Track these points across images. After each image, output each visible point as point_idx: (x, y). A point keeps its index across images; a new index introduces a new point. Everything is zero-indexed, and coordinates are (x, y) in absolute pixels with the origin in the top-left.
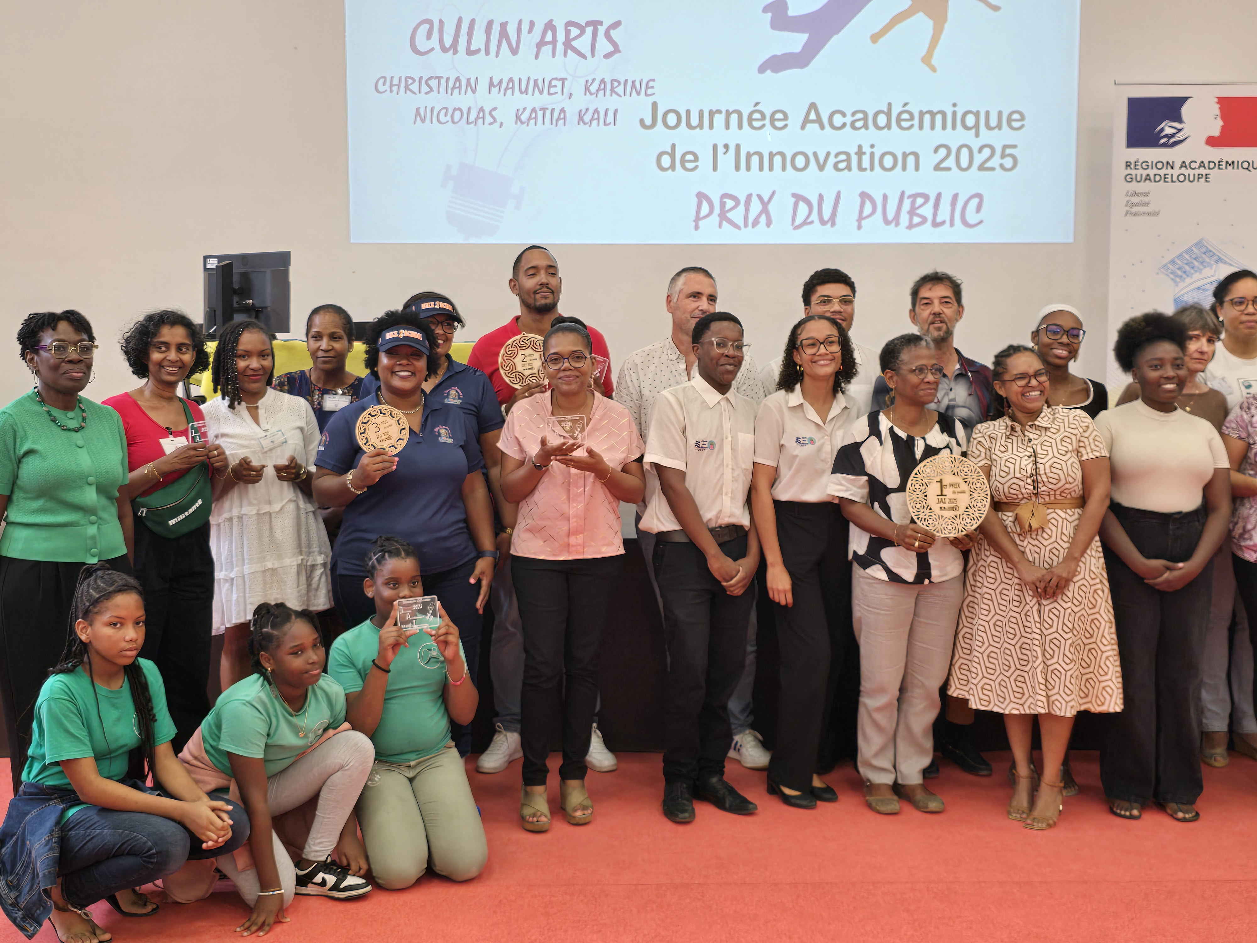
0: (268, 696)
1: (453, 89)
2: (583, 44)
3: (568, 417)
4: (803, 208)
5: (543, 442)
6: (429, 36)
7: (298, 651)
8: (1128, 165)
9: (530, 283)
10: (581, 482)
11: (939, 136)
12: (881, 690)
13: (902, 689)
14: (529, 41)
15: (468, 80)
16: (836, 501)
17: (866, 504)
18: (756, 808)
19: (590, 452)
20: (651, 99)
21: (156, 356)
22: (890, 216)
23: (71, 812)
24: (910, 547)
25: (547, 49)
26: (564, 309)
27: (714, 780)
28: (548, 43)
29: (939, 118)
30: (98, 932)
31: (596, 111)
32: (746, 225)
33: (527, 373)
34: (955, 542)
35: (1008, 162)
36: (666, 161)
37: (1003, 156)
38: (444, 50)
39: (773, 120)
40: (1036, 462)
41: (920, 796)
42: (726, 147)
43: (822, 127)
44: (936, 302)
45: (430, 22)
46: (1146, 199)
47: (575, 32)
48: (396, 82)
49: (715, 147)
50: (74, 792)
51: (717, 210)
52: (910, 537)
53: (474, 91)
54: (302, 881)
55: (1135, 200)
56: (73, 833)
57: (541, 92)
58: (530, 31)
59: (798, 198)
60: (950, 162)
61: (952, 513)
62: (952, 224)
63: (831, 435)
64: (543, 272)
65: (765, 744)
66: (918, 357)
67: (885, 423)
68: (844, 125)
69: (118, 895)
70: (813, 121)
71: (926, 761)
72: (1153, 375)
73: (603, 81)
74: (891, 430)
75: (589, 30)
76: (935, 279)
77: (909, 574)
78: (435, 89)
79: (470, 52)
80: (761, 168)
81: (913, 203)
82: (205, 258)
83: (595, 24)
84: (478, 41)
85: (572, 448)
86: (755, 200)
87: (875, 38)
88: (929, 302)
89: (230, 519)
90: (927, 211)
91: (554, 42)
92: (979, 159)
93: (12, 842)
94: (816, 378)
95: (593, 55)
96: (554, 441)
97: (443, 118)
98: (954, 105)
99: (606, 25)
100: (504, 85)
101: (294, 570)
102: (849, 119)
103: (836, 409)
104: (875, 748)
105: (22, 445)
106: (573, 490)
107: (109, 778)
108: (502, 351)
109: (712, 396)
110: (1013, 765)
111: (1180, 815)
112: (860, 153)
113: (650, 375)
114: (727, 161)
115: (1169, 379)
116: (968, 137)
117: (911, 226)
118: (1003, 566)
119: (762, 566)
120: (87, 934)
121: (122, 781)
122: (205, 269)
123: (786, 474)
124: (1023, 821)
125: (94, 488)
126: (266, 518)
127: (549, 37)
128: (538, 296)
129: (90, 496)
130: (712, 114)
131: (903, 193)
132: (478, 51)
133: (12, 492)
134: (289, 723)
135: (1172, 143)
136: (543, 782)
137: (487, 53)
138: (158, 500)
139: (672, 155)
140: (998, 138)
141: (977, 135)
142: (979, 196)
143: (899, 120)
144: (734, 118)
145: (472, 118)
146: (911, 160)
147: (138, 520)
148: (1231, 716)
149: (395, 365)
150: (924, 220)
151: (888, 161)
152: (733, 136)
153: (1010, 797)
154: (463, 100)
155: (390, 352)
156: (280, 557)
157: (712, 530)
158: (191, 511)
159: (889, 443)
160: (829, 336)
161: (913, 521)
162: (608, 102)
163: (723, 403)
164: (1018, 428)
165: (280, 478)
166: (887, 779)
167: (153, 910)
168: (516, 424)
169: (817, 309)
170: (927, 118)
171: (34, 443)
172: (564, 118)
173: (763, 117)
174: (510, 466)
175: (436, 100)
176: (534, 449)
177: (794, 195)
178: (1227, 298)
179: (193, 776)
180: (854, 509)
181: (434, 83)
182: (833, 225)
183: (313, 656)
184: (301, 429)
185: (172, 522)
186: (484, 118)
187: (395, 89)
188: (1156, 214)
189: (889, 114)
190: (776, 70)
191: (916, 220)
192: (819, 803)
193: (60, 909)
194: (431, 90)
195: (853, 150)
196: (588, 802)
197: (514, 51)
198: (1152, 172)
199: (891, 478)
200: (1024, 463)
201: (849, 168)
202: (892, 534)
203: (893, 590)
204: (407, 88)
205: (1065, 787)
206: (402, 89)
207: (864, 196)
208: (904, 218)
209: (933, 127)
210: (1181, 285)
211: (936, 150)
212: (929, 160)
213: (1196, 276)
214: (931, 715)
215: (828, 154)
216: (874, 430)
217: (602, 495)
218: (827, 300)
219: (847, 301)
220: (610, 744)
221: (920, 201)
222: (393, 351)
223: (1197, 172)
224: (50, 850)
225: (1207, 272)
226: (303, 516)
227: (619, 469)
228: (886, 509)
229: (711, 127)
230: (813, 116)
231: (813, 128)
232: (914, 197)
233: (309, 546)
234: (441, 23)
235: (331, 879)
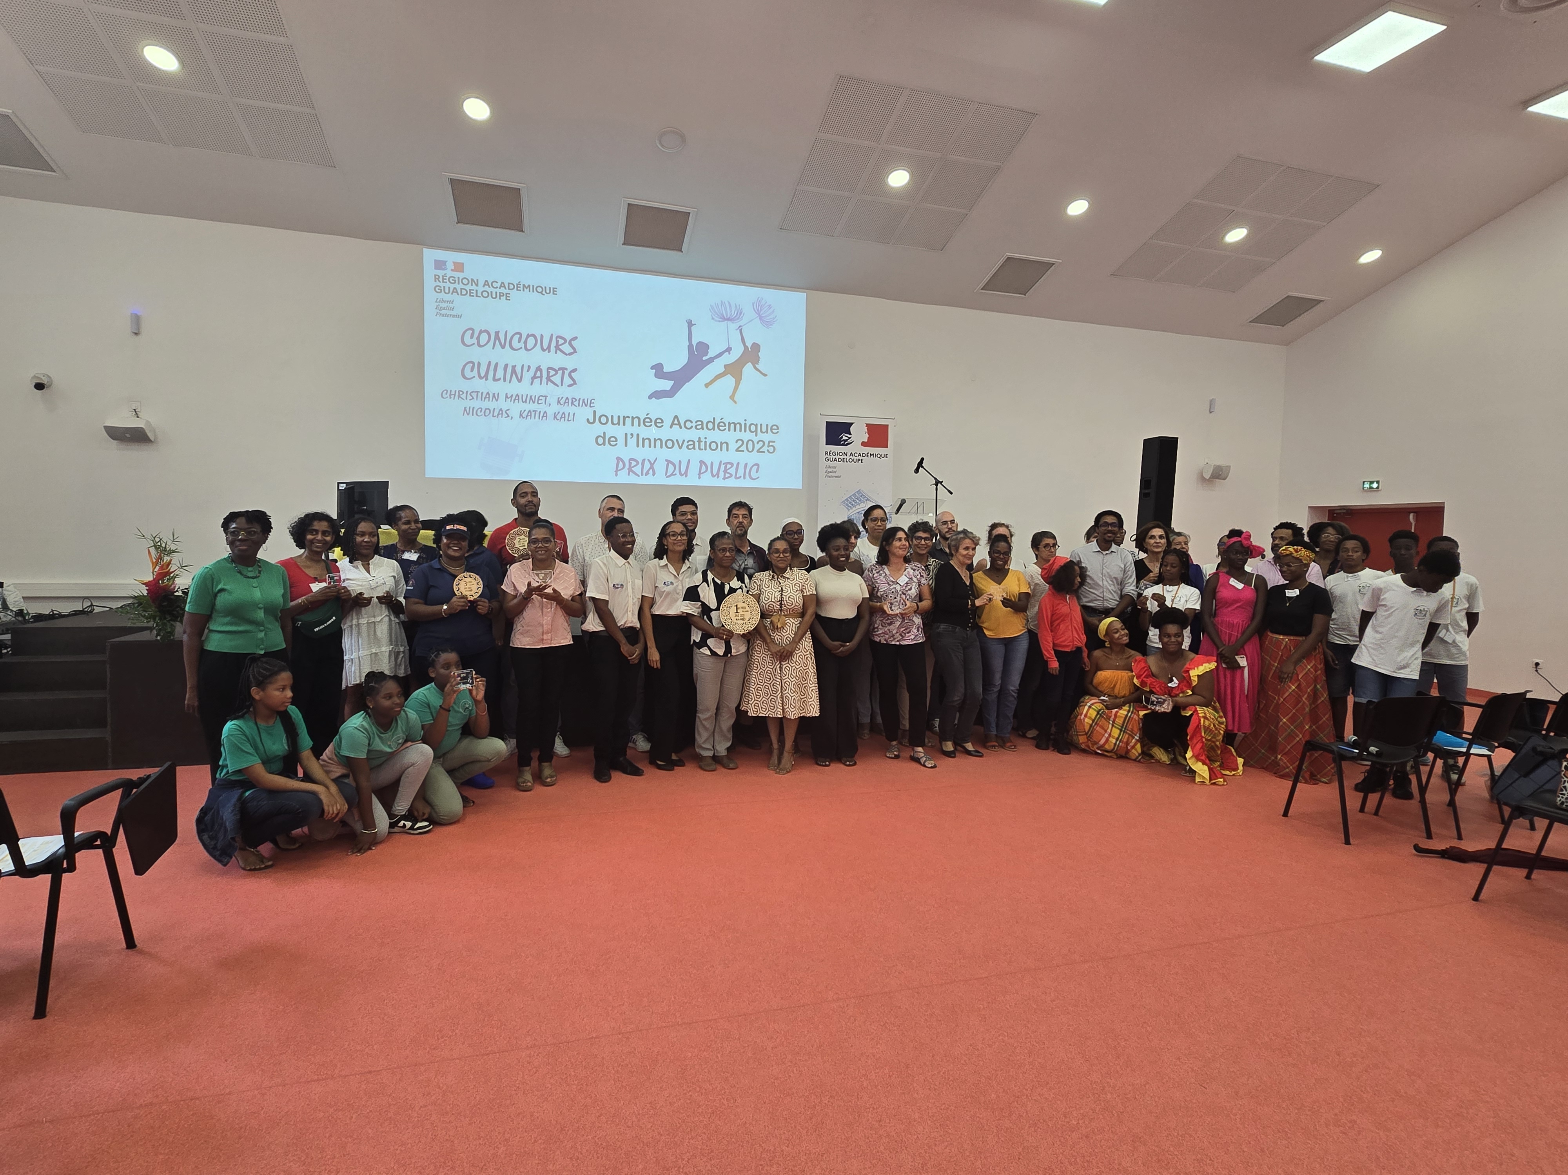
0: (368, 723)
1: (485, 398)
2: (557, 379)
3: (543, 571)
4: (671, 467)
5: (529, 584)
6: (472, 370)
7: (390, 696)
8: (826, 453)
9: (523, 501)
10: (550, 606)
11: (739, 435)
12: (708, 710)
13: (718, 709)
14: (527, 376)
15: (494, 394)
16: (685, 615)
17: (700, 617)
18: (643, 772)
19: (554, 590)
20: (593, 409)
21: (309, 537)
22: (715, 472)
23: (247, 794)
24: (722, 638)
25: (537, 381)
26: (542, 514)
27: (621, 759)
28: (538, 377)
29: (738, 426)
30: (265, 861)
31: (564, 413)
32: (642, 475)
33: (521, 548)
34: (743, 636)
35: (771, 449)
36: (600, 441)
37: (769, 446)
38: (481, 378)
39: (656, 423)
40: (782, 595)
41: (725, 761)
42: (632, 435)
43: (681, 428)
44: (741, 516)
45: (473, 363)
46: (835, 470)
47: (552, 373)
48: (453, 393)
49: (626, 434)
50: (251, 782)
51: (627, 466)
52: (721, 633)
53: (497, 400)
54: (392, 825)
55: (830, 470)
56: (249, 804)
57: (534, 402)
58: (528, 371)
59: (668, 462)
60: (744, 448)
61: (742, 622)
62: (744, 478)
63: (682, 581)
64: (529, 495)
65: (648, 739)
66: (723, 544)
67: (710, 576)
68: (692, 427)
69: (278, 838)
70: (676, 424)
71: (729, 744)
72: (835, 553)
73: (567, 398)
74: (713, 579)
75: (560, 372)
76: (740, 505)
77: (721, 652)
78: (475, 398)
79: (495, 380)
80: (650, 447)
81: (726, 467)
82: (338, 483)
83: (563, 369)
84: (500, 373)
85: (545, 588)
86: (647, 462)
87: (707, 385)
88: (737, 516)
89: (351, 626)
90: (732, 471)
91: (541, 377)
92: (757, 447)
93: (211, 813)
94: (674, 552)
95: (562, 385)
96: (535, 584)
97: (479, 413)
98: (745, 420)
99: (569, 370)
100: (513, 398)
101: (387, 654)
102: (694, 424)
103: (684, 568)
104: (703, 739)
105: (217, 585)
106: (545, 610)
107: (272, 773)
108: (508, 537)
109: (621, 561)
110: (771, 744)
111: (848, 763)
112: (700, 441)
113: (589, 550)
114: (632, 442)
115: (842, 556)
116: (752, 436)
117: (724, 478)
118: (764, 646)
119: (646, 649)
120: (258, 862)
121: (280, 774)
122: (338, 489)
123: (659, 600)
124: (775, 770)
125: (262, 611)
126: (373, 625)
127: (538, 374)
128: (527, 508)
129: (261, 614)
130: (624, 418)
131: (721, 461)
132: (500, 379)
133: (212, 613)
134: (380, 738)
135: (846, 444)
136: (529, 765)
137: (505, 381)
138: (309, 617)
139: (604, 438)
140: (766, 437)
141: (756, 435)
142: (758, 465)
143: (719, 426)
144: (636, 421)
145: (496, 414)
146: (724, 446)
147: (295, 629)
148: (871, 715)
149: (450, 543)
150: (731, 475)
151: (714, 446)
152: (635, 430)
153: (769, 759)
154: (492, 405)
155: (447, 537)
156: (379, 647)
157: (622, 630)
158: (328, 623)
159: (712, 586)
160: (682, 531)
161: (723, 626)
162: (569, 409)
163: (626, 564)
164: (776, 577)
165: (381, 603)
166: (710, 754)
167: (299, 846)
168: (513, 576)
169: (679, 518)
170: (732, 425)
171: (224, 585)
172: (546, 416)
173: (651, 421)
174: (509, 598)
175: (477, 404)
176: (523, 589)
177: (666, 460)
178: (869, 518)
179: (325, 768)
180: (695, 619)
181: (474, 395)
182: (686, 476)
183: (397, 700)
184: (394, 577)
185: (316, 630)
186: (502, 414)
187: (452, 396)
188: (840, 477)
189: (714, 423)
190: (658, 398)
191: (727, 475)
192: (676, 768)
193: (242, 849)
194: (473, 398)
195: (696, 440)
196: (554, 774)
197: (520, 380)
198: (837, 457)
199: (713, 604)
200: (776, 594)
201: (694, 448)
202: (713, 632)
203: (712, 659)
204: (459, 396)
205: (795, 753)
206: (457, 397)
207: (702, 462)
208: (722, 474)
209: (735, 430)
210: (851, 511)
211: (737, 442)
212: (733, 446)
213: (858, 507)
214: (732, 721)
215: (684, 441)
216: (705, 579)
217: (560, 612)
218: (684, 514)
219: (694, 513)
220: (566, 743)
221: (729, 466)
222: (451, 535)
223: (857, 458)
224: (234, 815)
225: (862, 505)
226: (393, 625)
227: (570, 599)
228: (710, 619)
229: (624, 424)
230: (676, 422)
231: (676, 427)
232: (726, 464)
233: (397, 642)
234: (479, 364)
235: (409, 824)
